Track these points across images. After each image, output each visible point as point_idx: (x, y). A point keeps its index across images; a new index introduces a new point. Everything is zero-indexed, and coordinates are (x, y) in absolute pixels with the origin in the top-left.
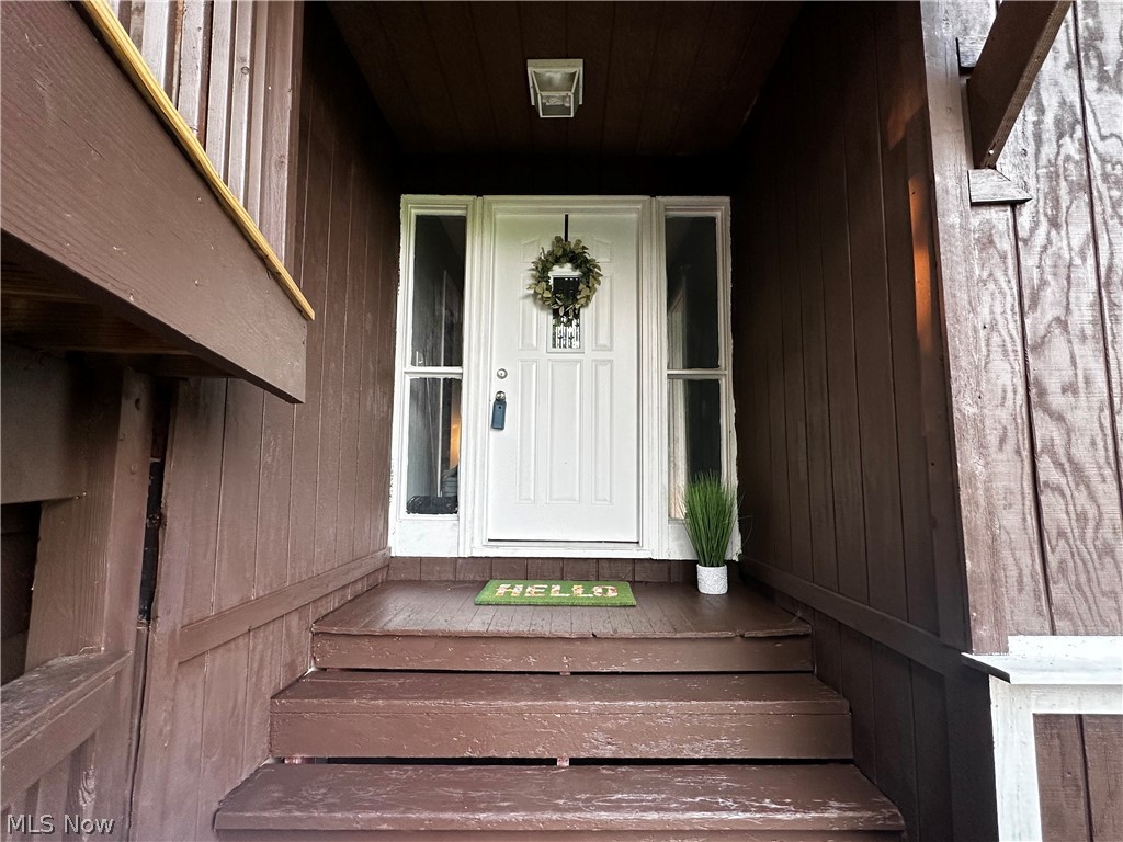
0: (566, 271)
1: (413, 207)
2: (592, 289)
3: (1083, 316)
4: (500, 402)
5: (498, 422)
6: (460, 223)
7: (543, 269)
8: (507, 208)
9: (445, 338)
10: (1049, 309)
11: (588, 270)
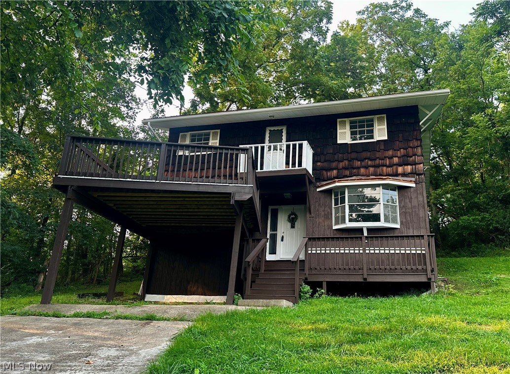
0: (293, 216)
1: (270, 208)
2: (297, 219)
3: (317, 226)
4: (283, 237)
5: (282, 240)
6: (278, 209)
7: (289, 216)
8: (284, 207)
9: (274, 228)
10: (315, 225)
11: (296, 216)
